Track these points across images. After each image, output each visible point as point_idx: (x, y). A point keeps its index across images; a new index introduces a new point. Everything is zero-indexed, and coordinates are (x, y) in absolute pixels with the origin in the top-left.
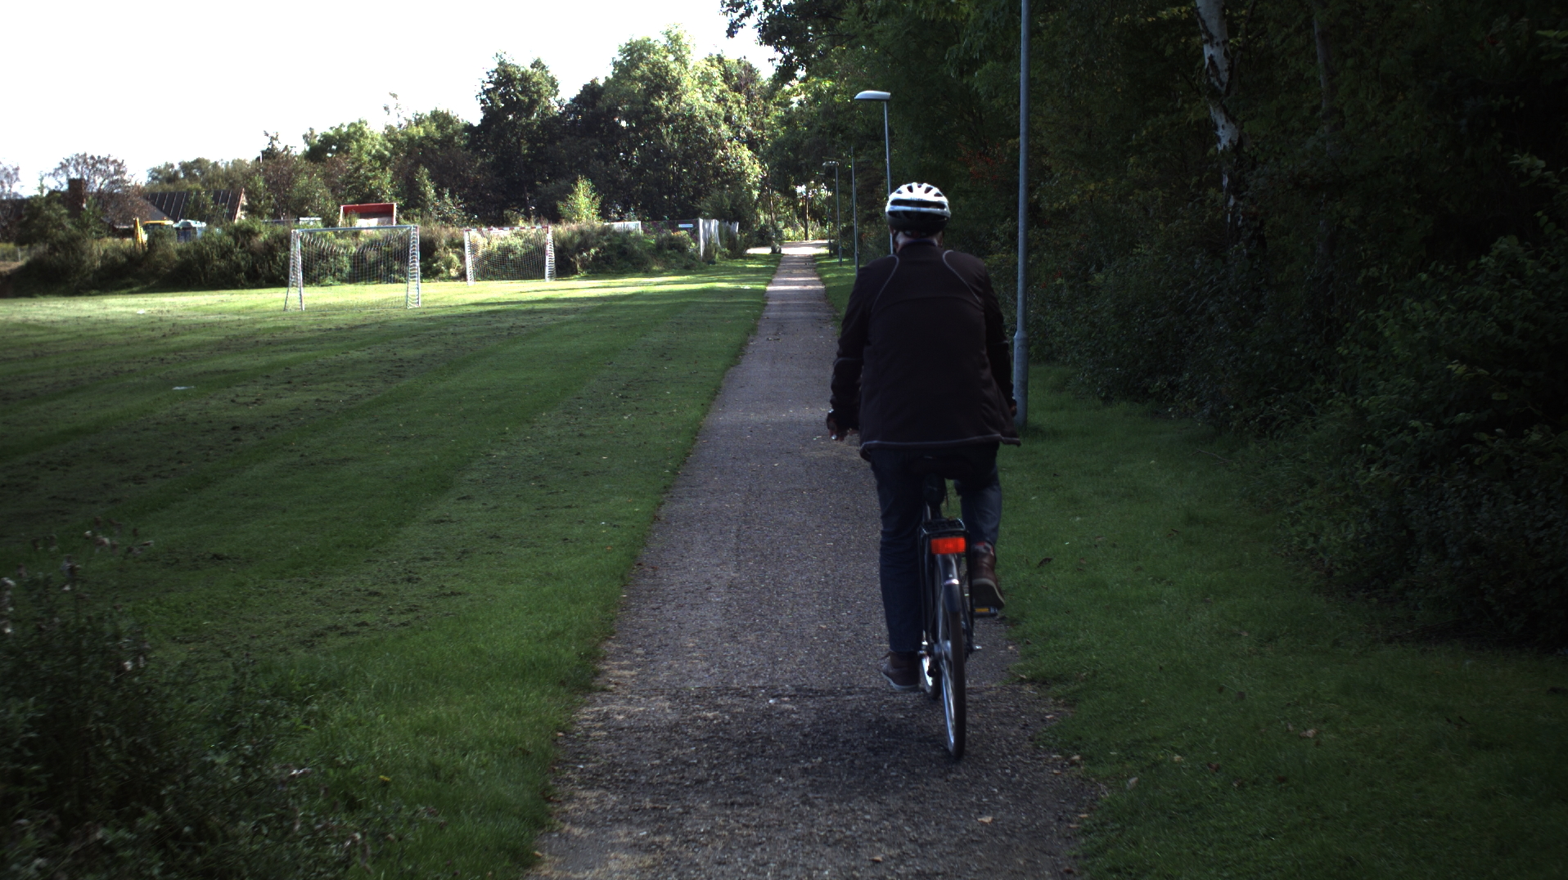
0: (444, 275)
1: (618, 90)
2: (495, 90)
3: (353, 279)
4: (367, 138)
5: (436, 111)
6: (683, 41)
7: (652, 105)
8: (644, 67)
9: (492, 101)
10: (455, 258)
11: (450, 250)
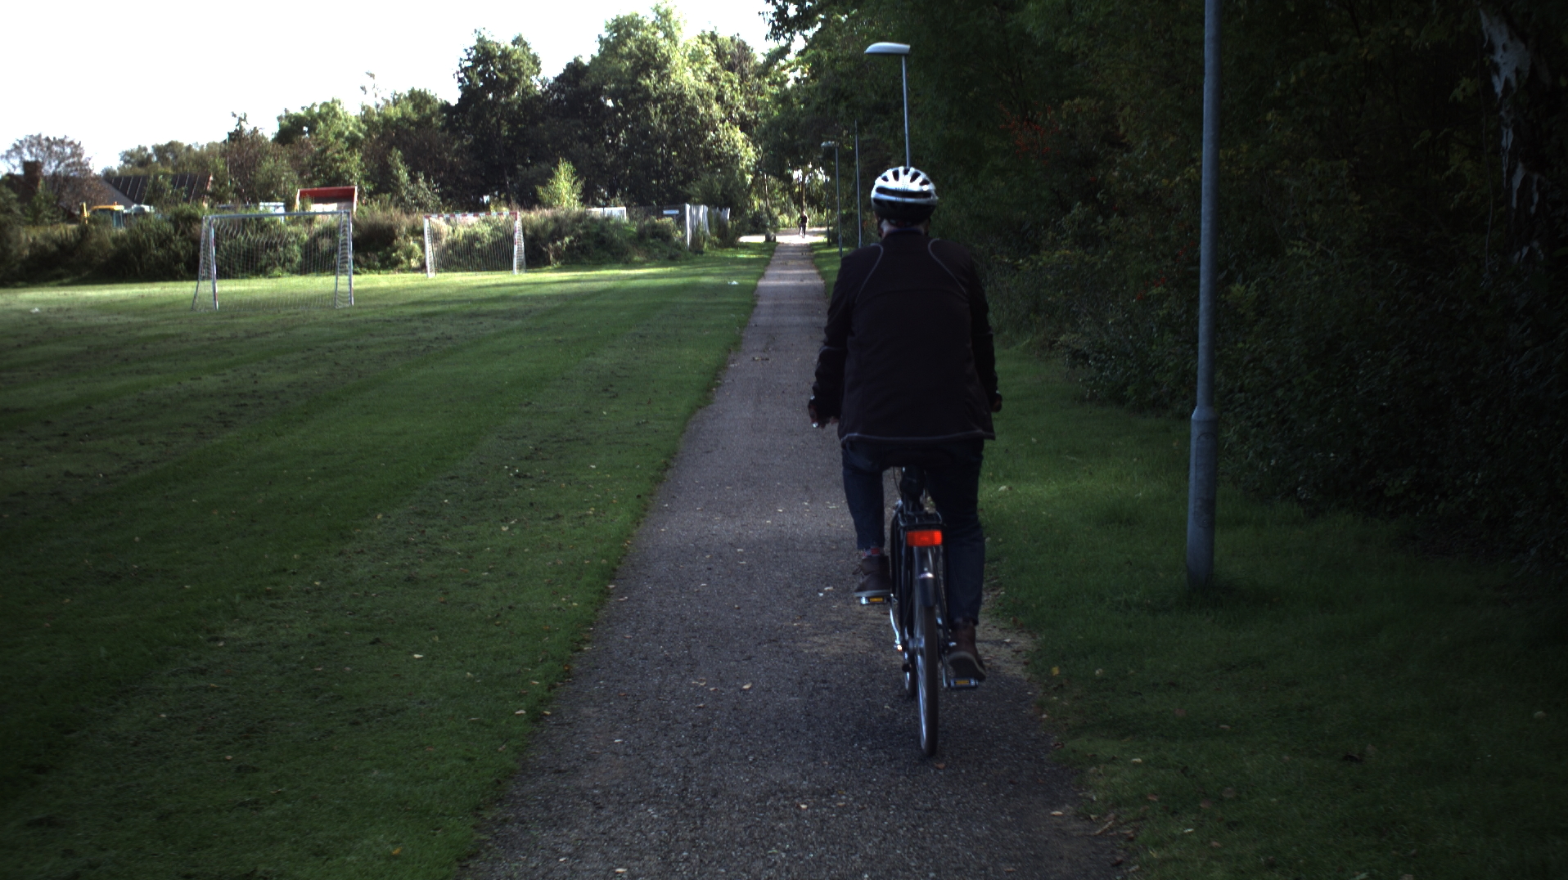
0: (404, 266)
1: (604, 69)
2: (473, 67)
3: (303, 270)
4: (340, 119)
5: (413, 90)
6: (673, 17)
7: (640, 84)
8: (631, 43)
9: (470, 80)
10: (416, 246)
11: (411, 238)
